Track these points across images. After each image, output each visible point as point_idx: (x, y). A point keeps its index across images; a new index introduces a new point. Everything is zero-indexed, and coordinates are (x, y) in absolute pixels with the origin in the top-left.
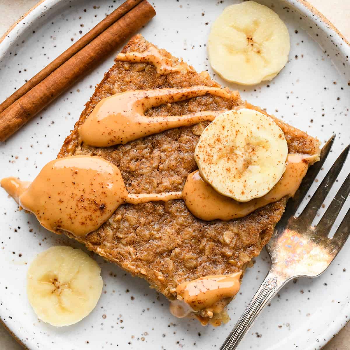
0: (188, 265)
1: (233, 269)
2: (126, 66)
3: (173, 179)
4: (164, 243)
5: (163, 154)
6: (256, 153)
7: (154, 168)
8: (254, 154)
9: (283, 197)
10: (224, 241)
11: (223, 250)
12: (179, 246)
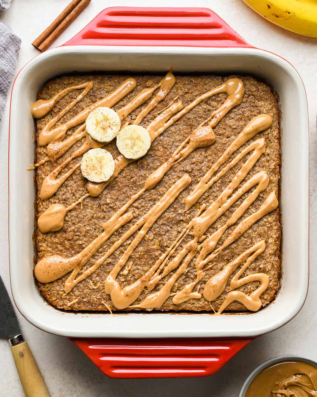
0: (101, 218)
2: (42, 167)
3: (79, 193)
4: (89, 216)
5: (71, 187)
6: (102, 162)
7: (71, 194)
10: (108, 203)
11: (110, 206)
12: (94, 213)
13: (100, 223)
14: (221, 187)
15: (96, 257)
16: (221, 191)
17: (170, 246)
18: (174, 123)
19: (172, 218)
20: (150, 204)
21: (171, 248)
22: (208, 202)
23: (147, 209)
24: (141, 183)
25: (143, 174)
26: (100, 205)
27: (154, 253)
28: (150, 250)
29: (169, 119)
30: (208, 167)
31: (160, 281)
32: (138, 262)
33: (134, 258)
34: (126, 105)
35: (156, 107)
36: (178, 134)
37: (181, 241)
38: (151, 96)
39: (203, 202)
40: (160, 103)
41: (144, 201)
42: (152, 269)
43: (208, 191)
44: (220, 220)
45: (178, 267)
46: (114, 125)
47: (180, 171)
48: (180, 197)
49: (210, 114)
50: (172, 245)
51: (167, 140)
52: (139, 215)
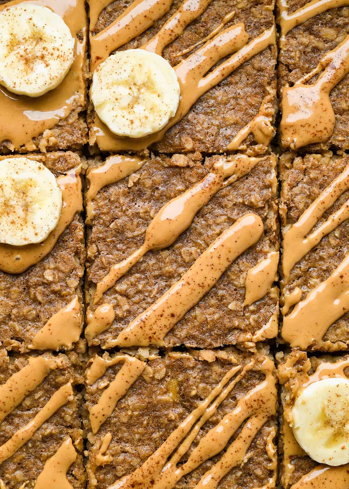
0: (30, 318)
1: (69, 299)
6: (27, 194)
8: (26, 196)
9: (75, 216)
10: (48, 281)
11: (52, 288)
12: (14, 307)
13: (28, 331)
14: (341, 247)
15: (16, 420)
16: (339, 258)
17: (206, 397)
18: (223, 80)
19: (212, 321)
20: (157, 286)
21: (207, 401)
22: (305, 283)
23: (149, 300)
24: (136, 233)
25: (141, 211)
26: (29, 287)
27: (166, 413)
28: (155, 406)
29: (211, 70)
30: (309, 196)
31: (178, 482)
32: (126, 434)
33: (115, 423)
34: (102, 29)
35: (177, 38)
36: (232, 107)
37: (232, 384)
38: (168, 8)
39: (295, 283)
40: (189, 28)
41: (143, 279)
42: (157, 453)
43: (307, 258)
44: (335, 330)
45: (225, 450)
46: (55, 56)
47: (235, 205)
48: (233, 269)
49: (316, 57)
50: (210, 393)
51: (204, 121)
52: (129, 312)
